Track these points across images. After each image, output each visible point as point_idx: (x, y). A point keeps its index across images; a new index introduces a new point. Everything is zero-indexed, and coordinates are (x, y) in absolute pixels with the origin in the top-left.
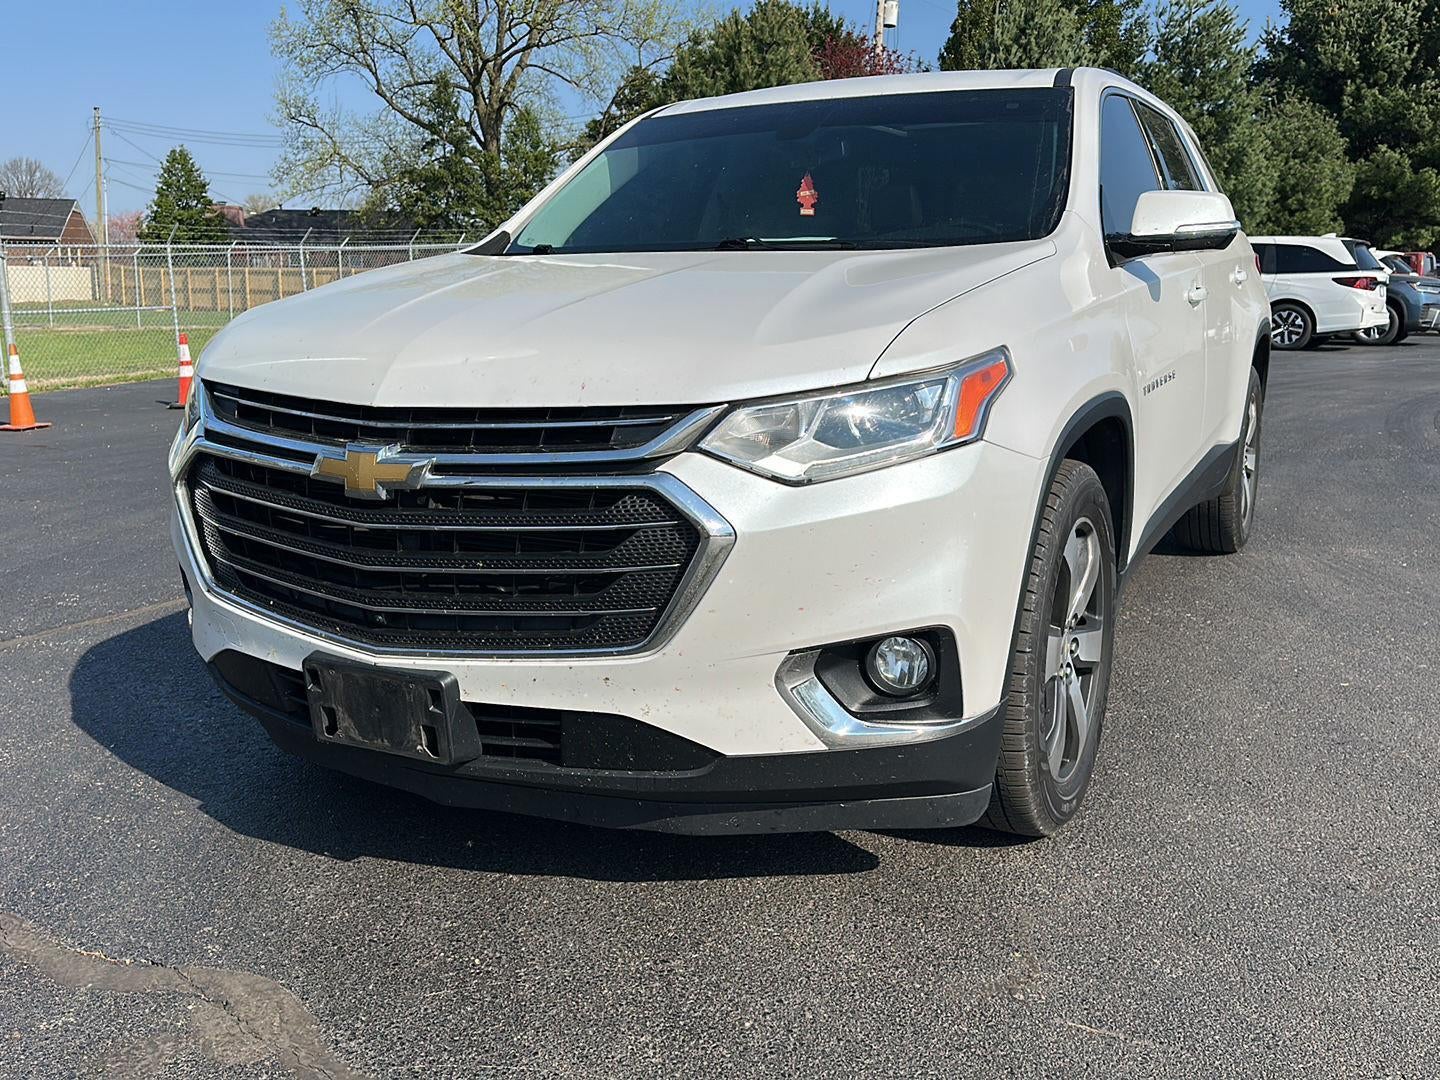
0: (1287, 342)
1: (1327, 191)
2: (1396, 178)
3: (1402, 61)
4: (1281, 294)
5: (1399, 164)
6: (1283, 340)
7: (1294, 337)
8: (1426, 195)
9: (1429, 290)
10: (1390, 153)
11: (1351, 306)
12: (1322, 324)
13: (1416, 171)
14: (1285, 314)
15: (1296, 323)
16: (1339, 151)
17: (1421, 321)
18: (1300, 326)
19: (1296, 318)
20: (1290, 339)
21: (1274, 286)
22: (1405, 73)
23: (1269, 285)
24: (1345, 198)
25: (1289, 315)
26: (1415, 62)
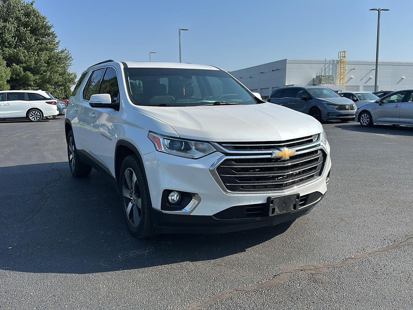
0: (36, 120)
1: (4, 76)
2: (19, 73)
3: (13, 42)
4: (31, 107)
5: (20, 70)
6: (35, 119)
7: (38, 118)
8: (28, 78)
9: (63, 104)
10: (16, 66)
11: (51, 109)
12: (45, 114)
13: (25, 72)
14: (34, 112)
15: (38, 114)
16: (5, 64)
17: (62, 112)
18: (39, 115)
19: (37, 113)
20: (37, 119)
21: (29, 104)
22: (14, 45)
23: (28, 104)
24: (9, 78)
25: (35, 112)
26: (16, 42)
